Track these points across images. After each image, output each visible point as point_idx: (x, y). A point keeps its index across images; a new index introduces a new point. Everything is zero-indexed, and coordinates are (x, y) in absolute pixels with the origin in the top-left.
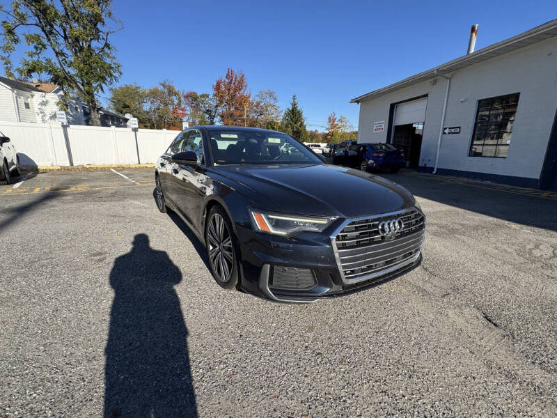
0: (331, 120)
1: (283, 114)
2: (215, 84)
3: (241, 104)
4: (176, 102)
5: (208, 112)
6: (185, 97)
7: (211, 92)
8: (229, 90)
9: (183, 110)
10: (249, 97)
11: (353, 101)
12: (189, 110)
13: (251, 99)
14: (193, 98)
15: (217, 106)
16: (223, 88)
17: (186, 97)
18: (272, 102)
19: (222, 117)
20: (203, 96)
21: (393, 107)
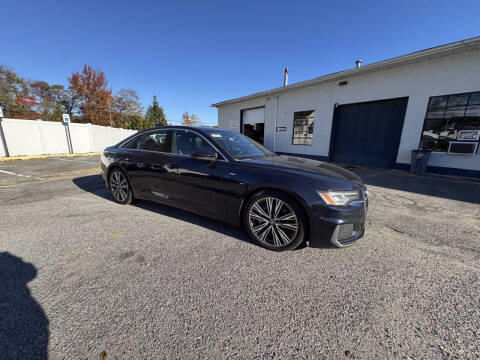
0: (185, 117)
1: (145, 110)
2: (71, 77)
3: (102, 99)
4: (20, 90)
5: (64, 102)
6: (32, 86)
7: (67, 85)
8: (88, 85)
9: (31, 98)
10: (110, 92)
11: (213, 105)
12: (38, 100)
13: (112, 95)
14: (43, 88)
15: (74, 98)
16: (81, 82)
17: (35, 85)
18: (134, 99)
19: (82, 108)
20: (56, 87)
21: (242, 112)
